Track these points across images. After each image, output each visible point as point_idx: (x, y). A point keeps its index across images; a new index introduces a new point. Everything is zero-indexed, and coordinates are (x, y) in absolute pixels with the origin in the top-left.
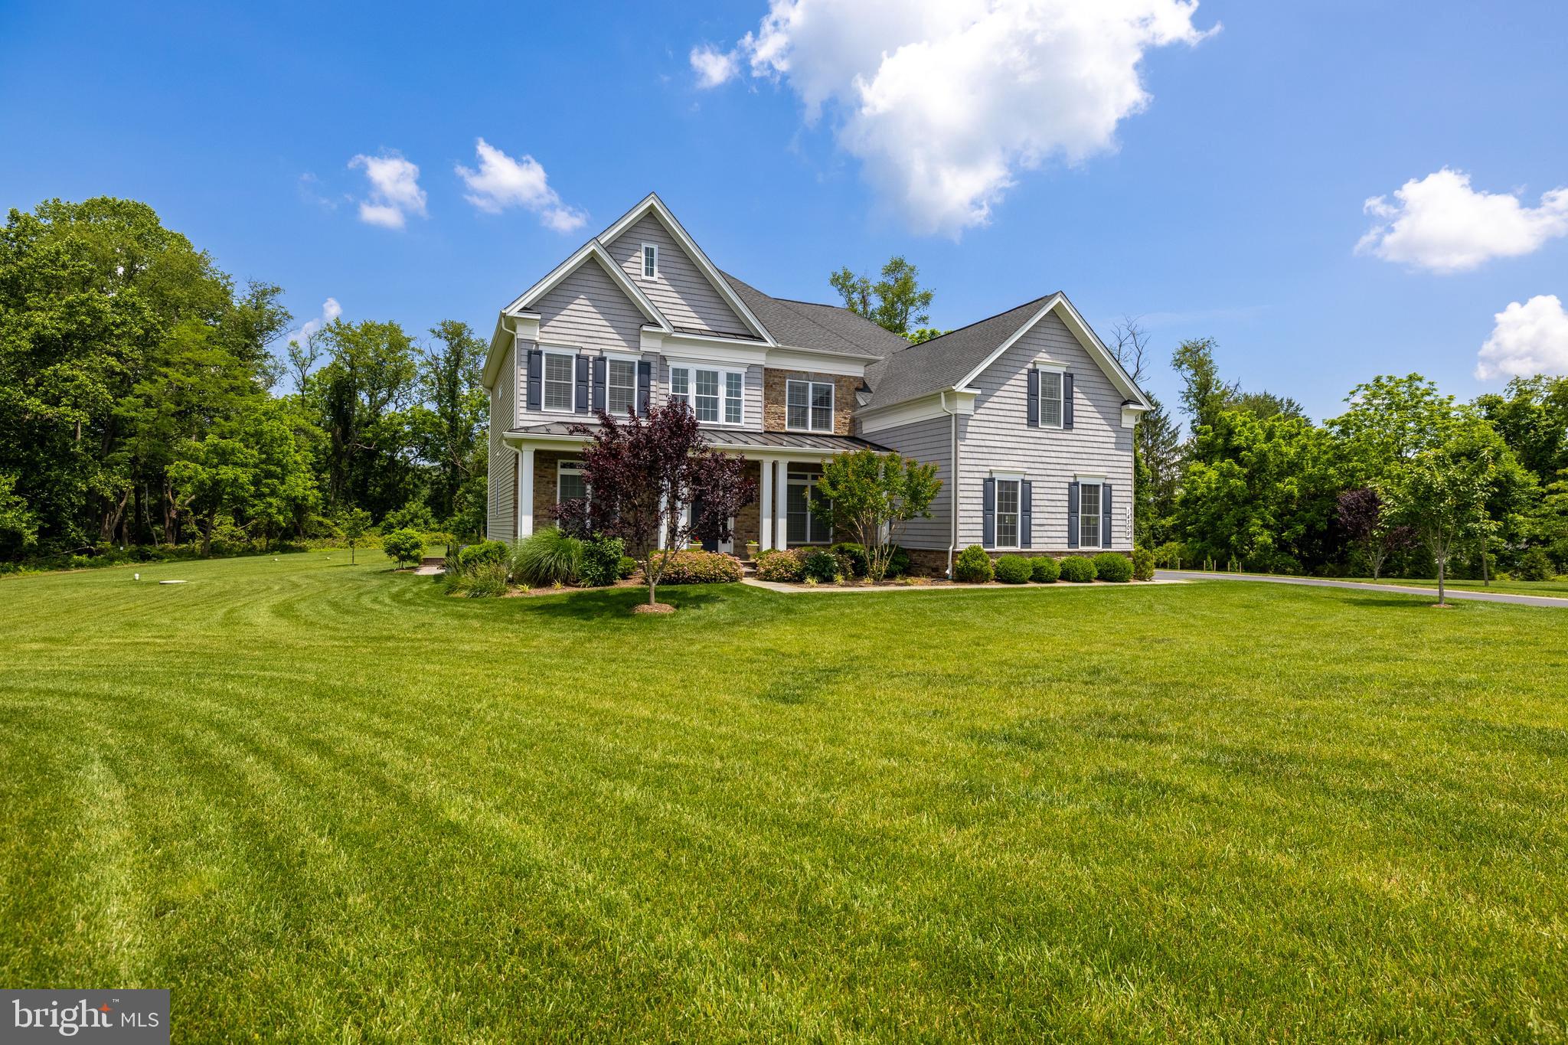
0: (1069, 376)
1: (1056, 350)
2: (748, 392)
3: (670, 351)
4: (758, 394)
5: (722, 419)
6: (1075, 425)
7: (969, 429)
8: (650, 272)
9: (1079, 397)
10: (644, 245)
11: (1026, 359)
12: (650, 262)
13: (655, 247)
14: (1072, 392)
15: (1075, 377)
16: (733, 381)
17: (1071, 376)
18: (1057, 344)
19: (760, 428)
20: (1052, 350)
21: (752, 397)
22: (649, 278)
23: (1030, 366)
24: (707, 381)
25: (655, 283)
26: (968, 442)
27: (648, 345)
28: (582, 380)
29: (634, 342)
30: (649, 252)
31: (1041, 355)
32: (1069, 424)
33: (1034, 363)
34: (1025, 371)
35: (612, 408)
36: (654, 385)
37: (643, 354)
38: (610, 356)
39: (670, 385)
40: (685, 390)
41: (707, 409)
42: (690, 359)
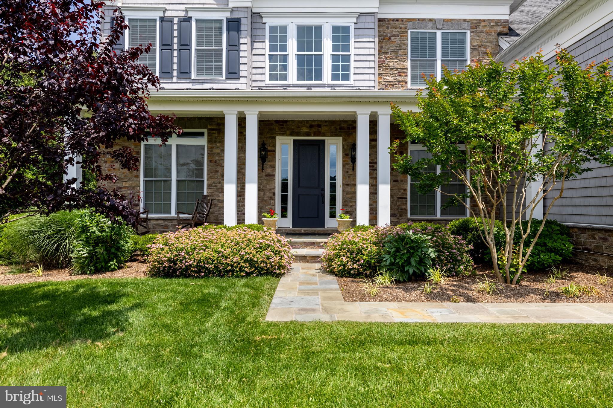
2: (358, 46)
3: (265, 6)
4: (371, 48)
5: (327, 80)
16: (341, 34)
19: (373, 85)
21: (363, 52)
24: (310, 37)
28: (167, 44)
35: (199, 71)
36: (245, 42)
37: (232, 10)
38: (195, 16)
39: (267, 44)
40: (284, 48)
41: (309, 68)
42: (289, 13)
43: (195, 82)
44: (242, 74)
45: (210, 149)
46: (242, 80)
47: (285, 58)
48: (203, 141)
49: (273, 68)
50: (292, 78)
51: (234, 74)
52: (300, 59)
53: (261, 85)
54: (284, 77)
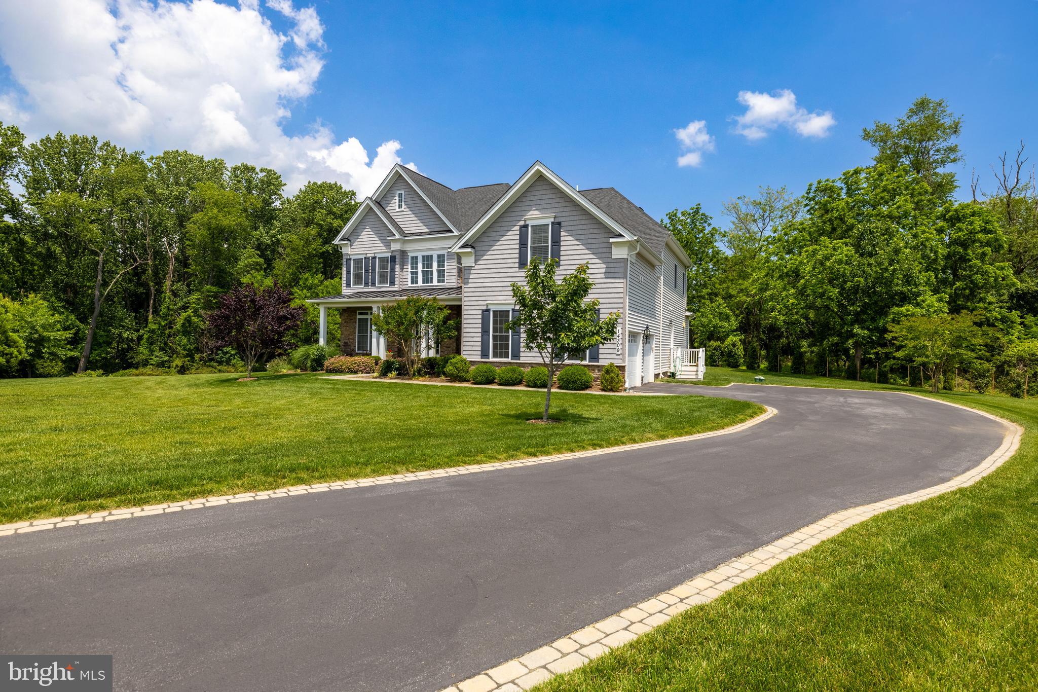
0: (557, 225)
1: (545, 206)
2: (449, 264)
3: (408, 247)
4: (454, 264)
5: (435, 282)
6: (560, 263)
7: (471, 276)
8: (400, 206)
9: (565, 238)
10: (398, 192)
11: (518, 218)
12: (400, 201)
13: (403, 192)
14: (560, 236)
15: (562, 224)
16: (441, 259)
17: (559, 224)
18: (547, 201)
19: (455, 285)
20: (541, 207)
21: (451, 267)
22: (401, 210)
23: (522, 223)
24: (427, 260)
25: (403, 211)
26: (470, 285)
27: (395, 247)
28: (367, 270)
29: (387, 244)
30: (400, 195)
31: (531, 213)
32: (556, 262)
33: (525, 221)
34: (517, 228)
35: (380, 282)
36: (398, 268)
37: (393, 252)
38: (378, 256)
39: (409, 266)
40: (416, 268)
41: (428, 278)
42: (417, 250)
43: (378, 288)
44: (396, 283)
46: (396, 286)
47: (417, 272)
49: (412, 278)
50: (420, 283)
51: (393, 283)
52: (423, 272)
53: (405, 287)
54: (417, 283)
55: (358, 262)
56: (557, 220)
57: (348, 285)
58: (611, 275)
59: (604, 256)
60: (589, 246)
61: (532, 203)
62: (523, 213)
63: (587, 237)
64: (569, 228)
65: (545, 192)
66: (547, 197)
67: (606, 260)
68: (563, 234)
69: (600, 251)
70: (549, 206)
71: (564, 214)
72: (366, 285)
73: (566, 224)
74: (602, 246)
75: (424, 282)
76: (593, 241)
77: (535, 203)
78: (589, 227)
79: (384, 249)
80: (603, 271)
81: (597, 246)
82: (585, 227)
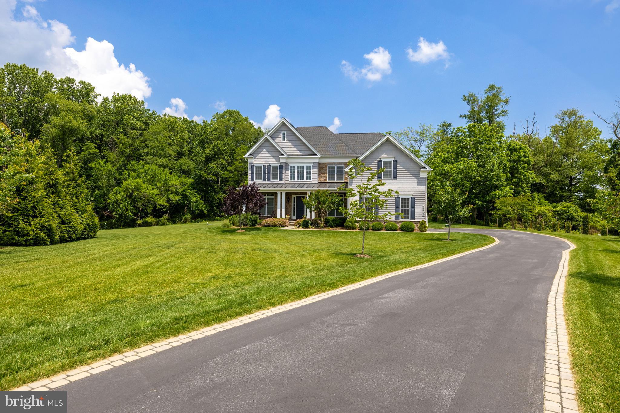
0: (395, 162)
2: (313, 171)
3: (289, 161)
4: (317, 171)
5: (305, 180)
6: (398, 178)
7: (354, 182)
8: (284, 139)
9: (400, 169)
10: (282, 132)
11: (377, 157)
12: (284, 137)
13: (285, 132)
14: (397, 166)
15: (398, 161)
16: (309, 169)
17: (396, 161)
18: (390, 151)
19: (317, 182)
20: (388, 153)
21: (314, 173)
22: (284, 141)
23: (379, 159)
24: (301, 169)
27: (282, 161)
28: (264, 172)
29: (278, 160)
30: (284, 134)
31: (383, 155)
32: (395, 177)
34: (377, 161)
35: (273, 179)
36: (284, 171)
37: (281, 163)
38: (272, 165)
39: (290, 171)
40: (294, 172)
41: (301, 177)
42: (295, 163)
43: (271, 181)
44: (283, 179)
45: (275, 199)
46: (283, 181)
47: (294, 175)
48: (273, 197)
49: (291, 177)
50: (296, 180)
51: (281, 179)
52: (298, 175)
53: (288, 182)
54: (294, 179)
55: (259, 168)
56: (395, 159)
57: (252, 179)
58: (420, 184)
59: (417, 176)
60: (410, 171)
61: (383, 151)
62: (379, 155)
63: (409, 167)
64: (401, 163)
65: (389, 147)
66: (391, 149)
67: (417, 178)
68: (398, 165)
69: (415, 173)
70: (391, 153)
71: (399, 157)
72: (264, 180)
73: (400, 161)
74: (415, 171)
75: (298, 179)
76: (412, 169)
77: (385, 151)
78: (410, 163)
79: (275, 162)
80: (417, 182)
81: (414, 171)
82: (408, 163)
